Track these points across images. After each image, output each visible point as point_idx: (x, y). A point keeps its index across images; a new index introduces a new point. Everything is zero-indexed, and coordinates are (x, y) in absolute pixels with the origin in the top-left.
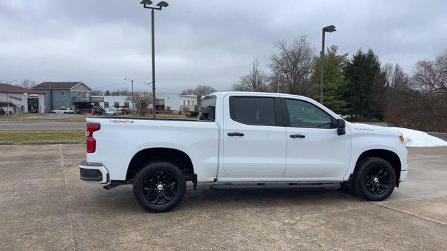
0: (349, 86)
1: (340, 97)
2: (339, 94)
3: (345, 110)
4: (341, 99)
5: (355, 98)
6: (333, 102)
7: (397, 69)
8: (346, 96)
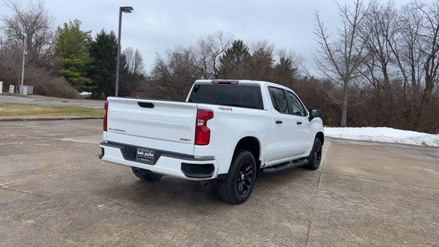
0: (93, 64)
1: (86, 74)
2: (84, 71)
3: (90, 87)
4: (86, 77)
5: (98, 76)
6: (80, 78)
7: (137, 54)
8: (90, 74)
